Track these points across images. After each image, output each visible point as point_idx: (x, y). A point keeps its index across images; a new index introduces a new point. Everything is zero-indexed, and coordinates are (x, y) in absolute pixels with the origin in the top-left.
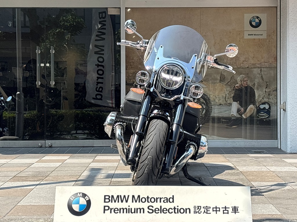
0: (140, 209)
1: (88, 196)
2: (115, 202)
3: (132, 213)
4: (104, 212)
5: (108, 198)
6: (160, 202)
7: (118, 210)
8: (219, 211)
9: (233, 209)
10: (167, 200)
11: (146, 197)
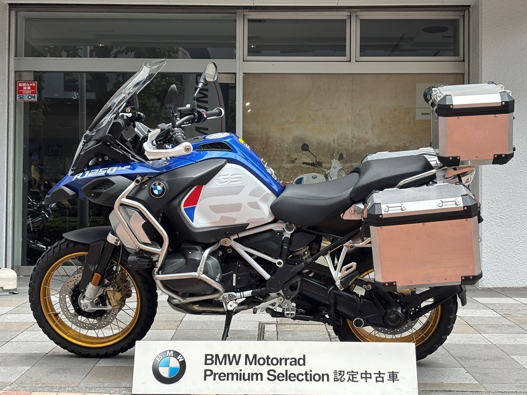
0: (257, 375)
1: (182, 356)
2: (221, 364)
3: (245, 380)
4: (205, 379)
5: (211, 359)
6: (286, 364)
7: (225, 376)
8: (371, 378)
9: (390, 375)
10: (295, 361)
11: (265, 357)
